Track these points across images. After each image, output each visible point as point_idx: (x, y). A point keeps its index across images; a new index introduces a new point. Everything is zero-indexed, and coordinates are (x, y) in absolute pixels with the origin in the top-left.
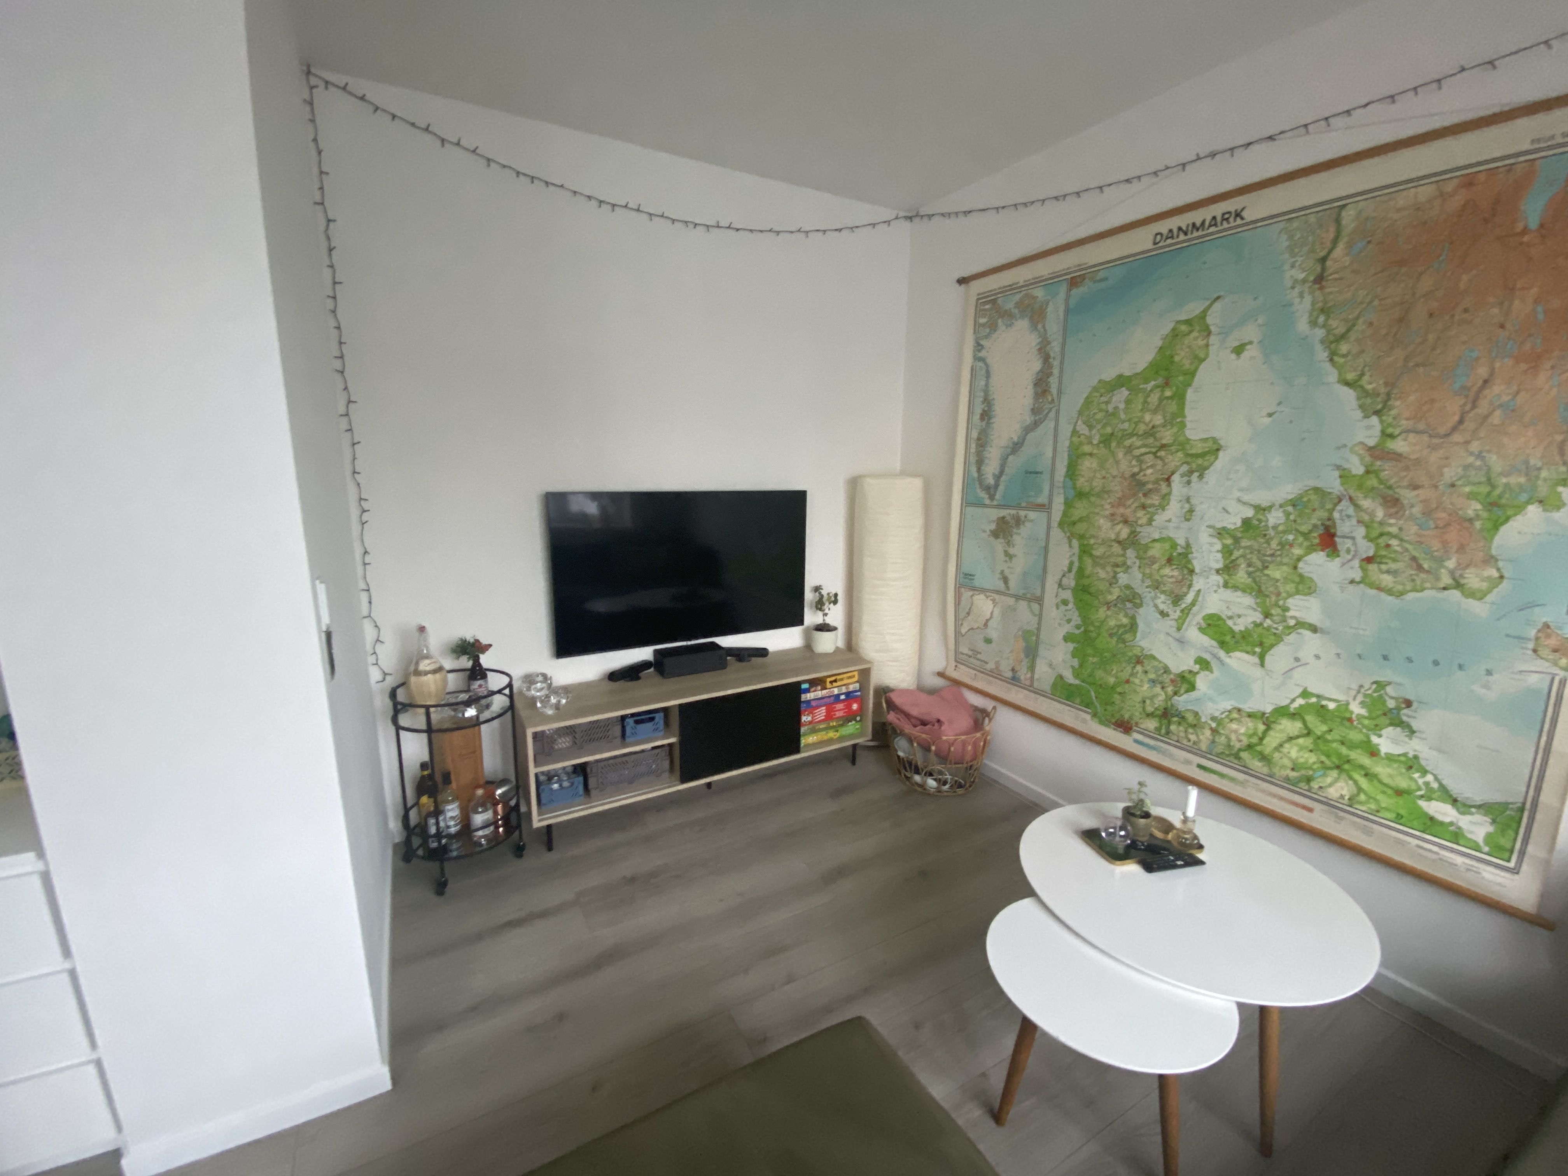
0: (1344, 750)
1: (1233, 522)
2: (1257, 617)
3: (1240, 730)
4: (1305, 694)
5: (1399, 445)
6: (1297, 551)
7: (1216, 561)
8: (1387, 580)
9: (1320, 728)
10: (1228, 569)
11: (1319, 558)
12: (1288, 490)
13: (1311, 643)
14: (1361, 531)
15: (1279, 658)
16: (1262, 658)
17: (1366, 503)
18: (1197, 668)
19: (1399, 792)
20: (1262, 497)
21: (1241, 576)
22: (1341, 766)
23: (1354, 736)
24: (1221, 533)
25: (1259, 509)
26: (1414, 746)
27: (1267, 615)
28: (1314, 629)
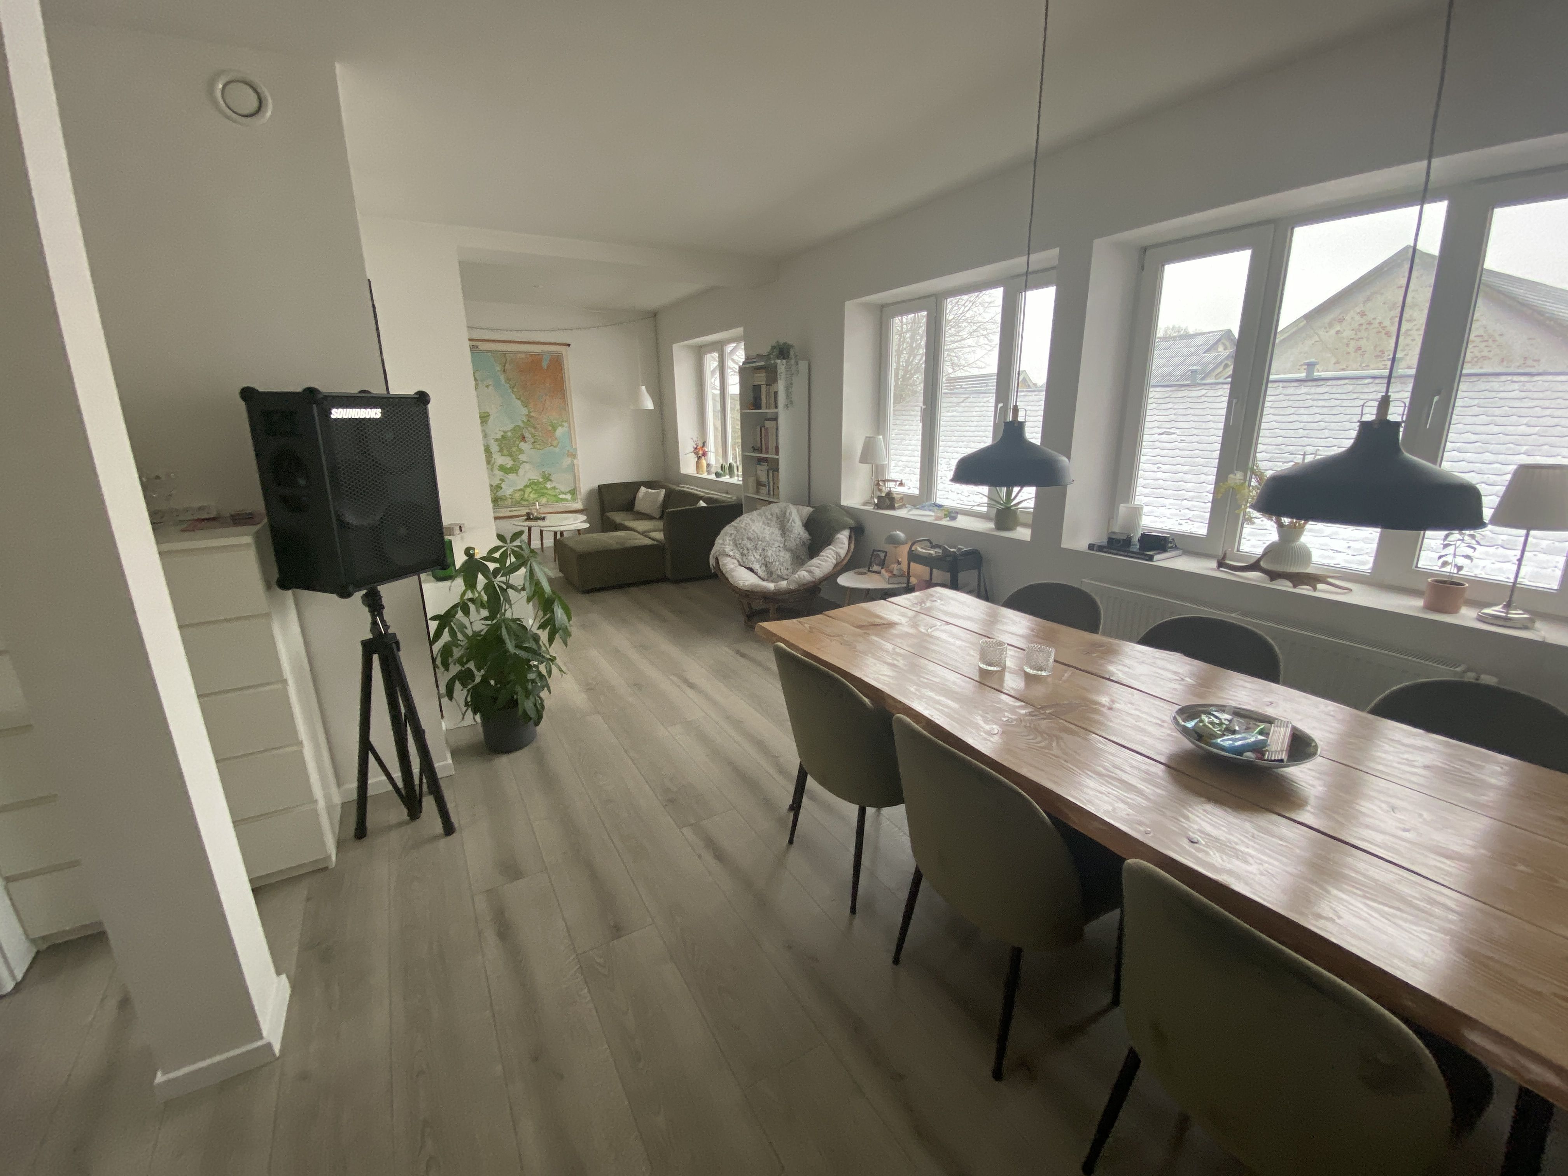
0: (542, 491)
1: (499, 437)
2: (512, 463)
3: (517, 496)
4: (530, 480)
5: (532, 414)
6: (517, 443)
7: (497, 449)
8: (538, 446)
9: (535, 487)
10: (501, 451)
11: (522, 443)
12: (511, 426)
13: (527, 466)
14: (530, 436)
15: (521, 472)
16: (517, 473)
17: (529, 429)
18: (500, 482)
19: (555, 496)
20: (505, 429)
21: (505, 452)
22: (543, 495)
23: (543, 486)
24: (497, 440)
25: (505, 432)
26: (554, 484)
27: (515, 461)
28: (526, 462)
